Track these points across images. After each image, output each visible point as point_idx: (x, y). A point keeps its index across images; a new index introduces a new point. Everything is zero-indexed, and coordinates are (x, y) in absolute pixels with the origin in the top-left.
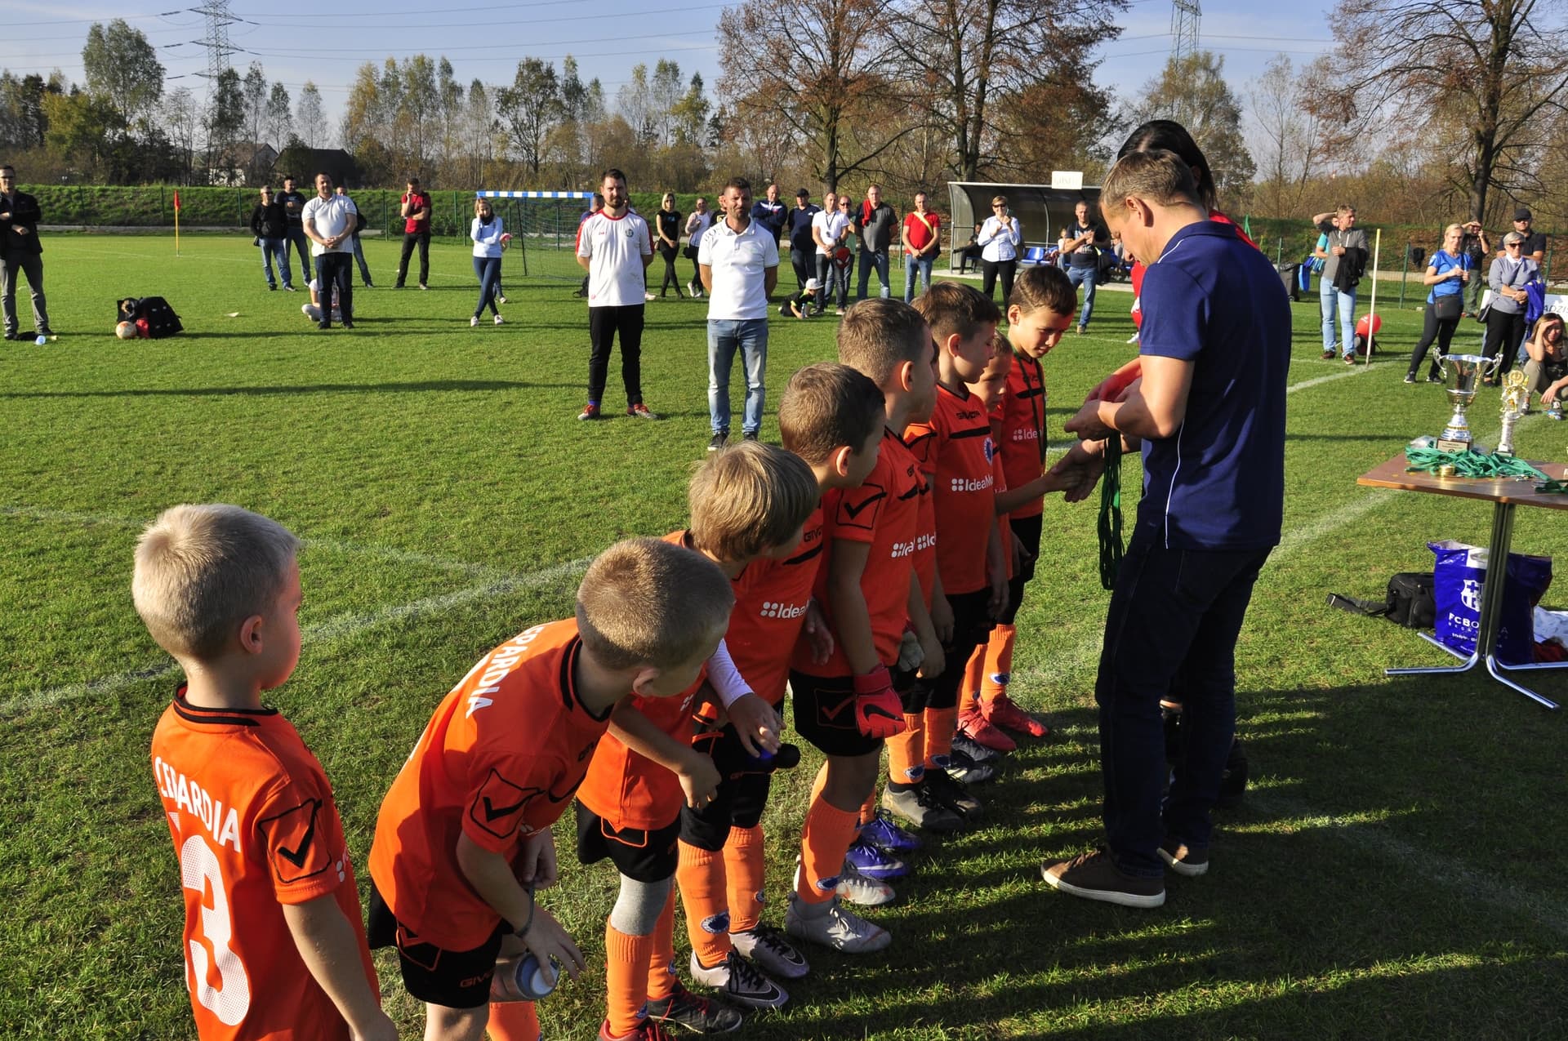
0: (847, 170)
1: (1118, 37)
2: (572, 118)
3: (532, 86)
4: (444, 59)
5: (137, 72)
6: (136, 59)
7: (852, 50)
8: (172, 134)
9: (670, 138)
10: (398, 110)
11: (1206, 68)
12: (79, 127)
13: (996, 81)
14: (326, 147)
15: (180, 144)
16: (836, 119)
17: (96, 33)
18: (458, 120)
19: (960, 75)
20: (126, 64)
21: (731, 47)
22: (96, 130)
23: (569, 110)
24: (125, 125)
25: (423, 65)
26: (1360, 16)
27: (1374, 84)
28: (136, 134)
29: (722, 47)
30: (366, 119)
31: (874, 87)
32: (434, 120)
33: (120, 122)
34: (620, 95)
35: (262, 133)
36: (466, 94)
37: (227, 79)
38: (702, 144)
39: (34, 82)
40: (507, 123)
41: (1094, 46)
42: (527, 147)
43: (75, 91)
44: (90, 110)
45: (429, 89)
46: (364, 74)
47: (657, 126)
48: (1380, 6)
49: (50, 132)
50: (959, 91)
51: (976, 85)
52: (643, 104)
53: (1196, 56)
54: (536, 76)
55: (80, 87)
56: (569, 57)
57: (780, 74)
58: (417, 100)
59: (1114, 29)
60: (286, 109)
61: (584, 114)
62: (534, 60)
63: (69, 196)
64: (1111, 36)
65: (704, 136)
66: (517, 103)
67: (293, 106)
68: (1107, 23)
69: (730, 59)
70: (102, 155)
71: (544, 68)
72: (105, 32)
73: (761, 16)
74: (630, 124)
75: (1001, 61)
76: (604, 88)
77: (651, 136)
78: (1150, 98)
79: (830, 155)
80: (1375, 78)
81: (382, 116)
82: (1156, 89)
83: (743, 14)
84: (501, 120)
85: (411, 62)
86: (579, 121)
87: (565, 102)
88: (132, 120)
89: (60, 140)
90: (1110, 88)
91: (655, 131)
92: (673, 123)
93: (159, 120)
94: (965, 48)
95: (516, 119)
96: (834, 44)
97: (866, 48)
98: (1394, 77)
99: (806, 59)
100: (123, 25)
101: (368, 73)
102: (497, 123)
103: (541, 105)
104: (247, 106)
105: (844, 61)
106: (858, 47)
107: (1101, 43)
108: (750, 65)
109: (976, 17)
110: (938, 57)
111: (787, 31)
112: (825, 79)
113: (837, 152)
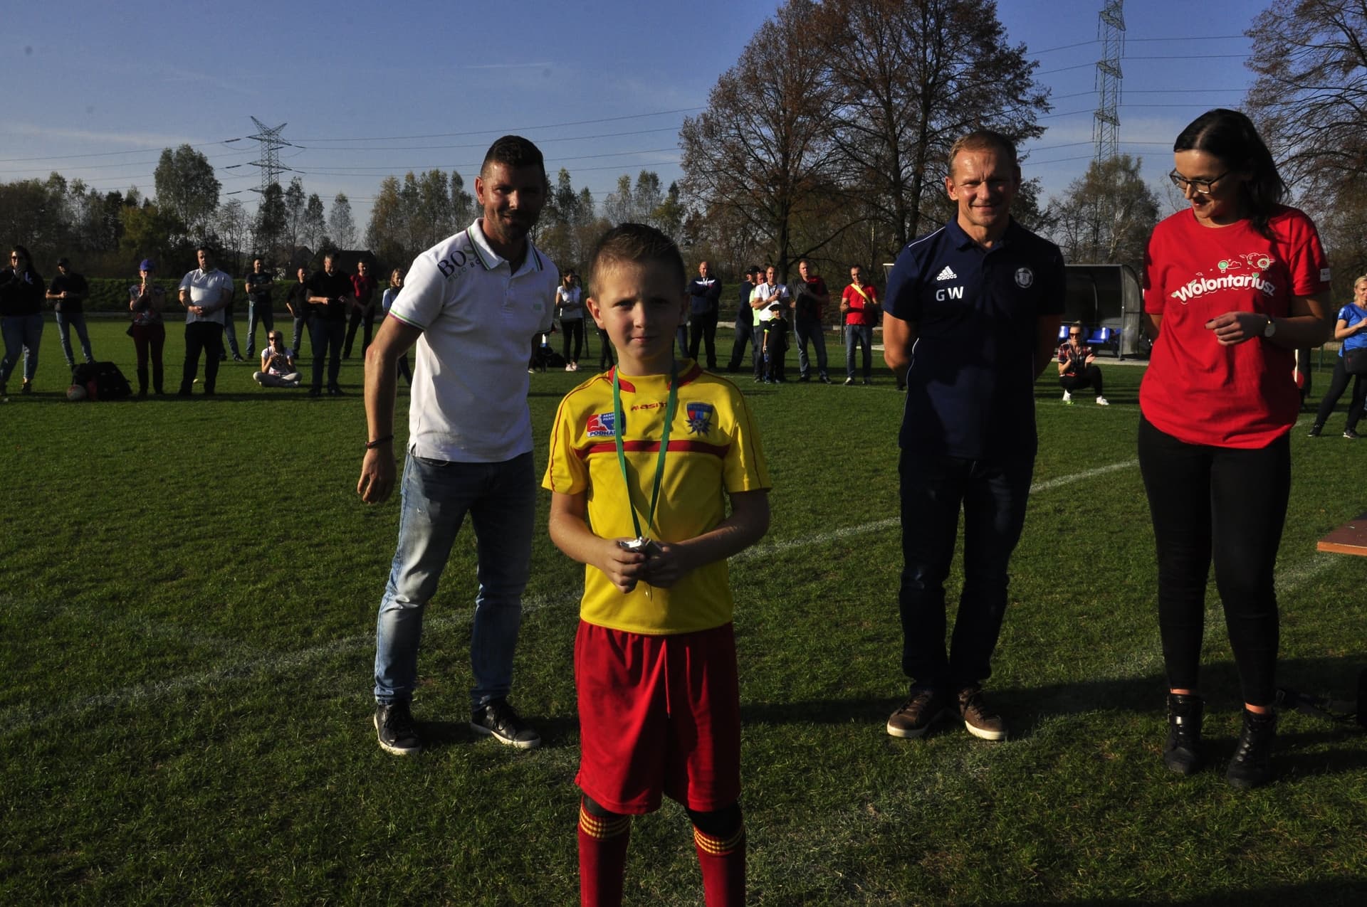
1: (1041, 136)
2: (565, 222)
4: (455, 173)
5: (197, 187)
6: (198, 176)
7: (801, 153)
8: (225, 237)
10: (416, 217)
11: (1125, 170)
12: (147, 234)
13: (931, 177)
14: (353, 249)
15: (231, 247)
16: (787, 214)
17: (167, 156)
19: (897, 171)
20: (189, 181)
21: (692, 152)
22: (161, 236)
23: (563, 215)
24: (186, 232)
25: (438, 178)
26: (1266, 108)
28: (194, 238)
29: (684, 151)
30: (388, 224)
31: (820, 186)
32: (447, 224)
33: (182, 229)
34: (607, 202)
35: (300, 237)
37: (273, 191)
38: (679, 243)
39: (115, 197)
41: (1020, 144)
43: (147, 203)
44: (157, 219)
45: (442, 198)
46: (387, 186)
48: (1285, 99)
49: (125, 238)
50: (898, 185)
51: (911, 180)
52: (627, 210)
53: (1116, 159)
55: (151, 199)
56: (563, 170)
57: (736, 175)
58: (432, 208)
59: (1037, 129)
60: (320, 216)
61: (575, 219)
63: (118, 287)
64: (1034, 135)
65: (680, 238)
67: (327, 214)
68: (1031, 123)
69: (690, 162)
70: (165, 256)
72: (174, 155)
73: (718, 124)
75: (934, 159)
76: (594, 196)
78: (1075, 196)
79: (782, 245)
81: (401, 221)
82: (1081, 189)
83: (702, 122)
85: (427, 174)
86: (571, 225)
87: (560, 209)
88: (191, 228)
89: (131, 244)
90: (1035, 181)
93: (213, 226)
94: (901, 148)
96: (785, 147)
97: (813, 150)
98: (1301, 163)
99: (759, 161)
100: (188, 149)
101: (391, 185)
104: (288, 214)
105: (794, 163)
106: (806, 150)
107: (1026, 141)
108: (708, 166)
109: (910, 121)
110: (878, 157)
111: (742, 137)
112: (776, 177)
113: (788, 243)
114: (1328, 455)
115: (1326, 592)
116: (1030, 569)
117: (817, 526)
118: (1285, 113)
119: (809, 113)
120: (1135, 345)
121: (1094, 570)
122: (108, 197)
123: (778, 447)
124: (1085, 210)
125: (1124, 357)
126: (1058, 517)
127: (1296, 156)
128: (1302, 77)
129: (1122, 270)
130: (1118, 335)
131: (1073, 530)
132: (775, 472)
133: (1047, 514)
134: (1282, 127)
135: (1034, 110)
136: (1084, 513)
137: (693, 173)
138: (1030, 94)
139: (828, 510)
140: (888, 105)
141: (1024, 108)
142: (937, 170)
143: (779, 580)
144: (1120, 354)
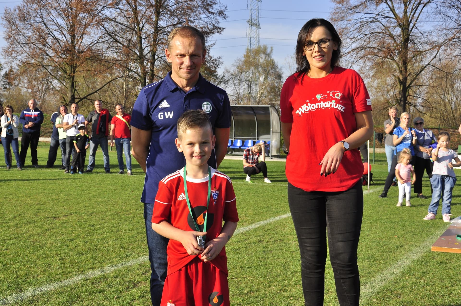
0: (81, 100)
1: (222, 33)
7: (82, 35)
11: (265, 53)
16: (74, 72)
19: (141, 50)
21: (11, 30)
26: (339, 23)
27: (349, 55)
29: (5, 29)
31: (95, 56)
41: (210, 37)
48: (349, 18)
50: (141, 58)
51: (150, 55)
53: (260, 47)
57: (41, 47)
59: (220, 28)
64: (218, 32)
68: (216, 25)
69: (10, 37)
73: (28, 13)
75: (162, 43)
78: (238, 67)
79: (71, 91)
80: (349, 53)
82: (241, 63)
83: (17, 11)
90: (219, 58)
94: (144, 36)
96: (72, 31)
97: (90, 34)
98: (358, 52)
99: (56, 39)
105: (78, 41)
106: (85, 34)
107: (213, 35)
108: (23, 40)
109: (149, 20)
110: (130, 41)
111: (44, 23)
112: (67, 50)
113: (75, 90)
114: (390, 207)
115: (411, 280)
116: (255, 274)
117: (127, 256)
118: (349, 25)
119: (88, 12)
120: (279, 150)
121: (289, 273)
123: (91, 211)
124: (243, 75)
125: (273, 157)
126: (261, 245)
127: (355, 49)
128: (356, 7)
129: (270, 108)
130: (269, 145)
131: (271, 251)
132: (93, 226)
133: (254, 243)
134: (348, 33)
135: (218, 17)
136: (274, 241)
137: (12, 43)
138: (215, 9)
139: (131, 246)
140: (135, 10)
141: (212, 16)
142: (163, 50)
143: (113, 289)
144: (270, 155)
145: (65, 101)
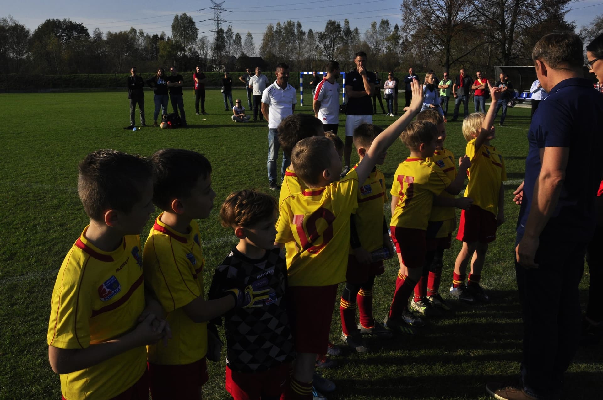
0: (454, 62)
2: (347, 43)
3: (332, 31)
4: (298, 22)
5: (189, 31)
6: (189, 26)
7: (457, 12)
8: (200, 52)
9: (385, 50)
10: (281, 42)
12: (169, 52)
13: (520, 22)
14: (254, 56)
15: (203, 56)
16: (450, 41)
17: (176, 18)
18: (303, 45)
19: (503, 20)
20: (186, 29)
21: (407, 13)
22: (174, 53)
23: (346, 40)
24: (184, 51)
25: (290, 24)
28: (188, 53)
29: (403, 13)
30: (269, 45)
31: (466, 27)
32: (294, 45)
33: (183, 49)
34: (366, 34)
35: (232, 52)
36: (306, 35)
37: (220, 32)
38: (398, 52)
39: (156, 37)
40: (322, 46)
42: (329, 55)
43: (169, 39)
44: (173, 45)
45: (293, 33)
46: (268, 28)
47: (380, 46)
49: (160, 54)
50: (503, 27)
51: (510, 24)
52: (375, 38)
54: (333, 27)
55: (170, 37)
56: (346, 20)
57: (427, 23)
58: (288, 38)
60: (240, 43)
61: (352, 42)
62: (333, 20)
65: (399, 50)
66: (326, 38)
67: (243, 41)
69: (406, 18)
70: (176, 61)
71: (337, 24)
72: (179, 18)
74: (369, 45)
75: (522, 13)
76: (360, 31)
77: (378, 50)
79: (447, 56)
81: (275, 44)
84: (320, 45)
85: (286, 23)
86: (350, 44)
87: (344, 37)
88: (187, 49)
89: (162, 56)
91: (379, 48)
92: (387, 44)
93: (196, 48)
94: (506, 9)
95: (325, 44)
96: (450, 10)
97: (463, 11)
99: (438, 16)
100: (185, 15)
101: (270, 28)
102: (318, 46)
103: (335, 39)
104: (226, 42)
105: (453, 18)
106: (460, 11)
108: (414, 20)
110: (494, 13)
111: (430, 6)
112: (445, 24)
113: (450, 54)
122: (153, 37)
137: (407, 23)
142: (521, 19)
145: (442, 63)
